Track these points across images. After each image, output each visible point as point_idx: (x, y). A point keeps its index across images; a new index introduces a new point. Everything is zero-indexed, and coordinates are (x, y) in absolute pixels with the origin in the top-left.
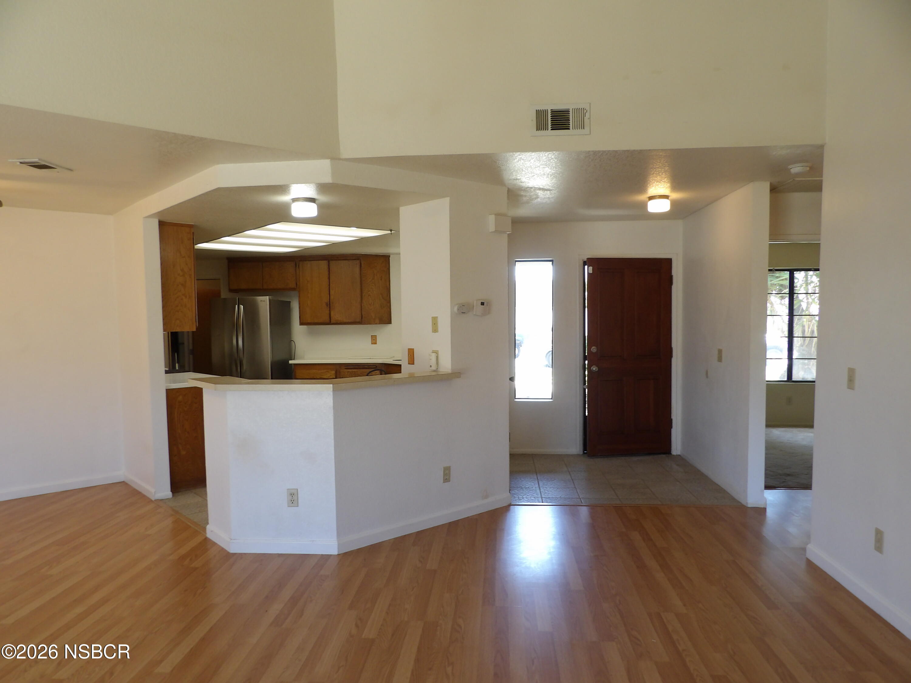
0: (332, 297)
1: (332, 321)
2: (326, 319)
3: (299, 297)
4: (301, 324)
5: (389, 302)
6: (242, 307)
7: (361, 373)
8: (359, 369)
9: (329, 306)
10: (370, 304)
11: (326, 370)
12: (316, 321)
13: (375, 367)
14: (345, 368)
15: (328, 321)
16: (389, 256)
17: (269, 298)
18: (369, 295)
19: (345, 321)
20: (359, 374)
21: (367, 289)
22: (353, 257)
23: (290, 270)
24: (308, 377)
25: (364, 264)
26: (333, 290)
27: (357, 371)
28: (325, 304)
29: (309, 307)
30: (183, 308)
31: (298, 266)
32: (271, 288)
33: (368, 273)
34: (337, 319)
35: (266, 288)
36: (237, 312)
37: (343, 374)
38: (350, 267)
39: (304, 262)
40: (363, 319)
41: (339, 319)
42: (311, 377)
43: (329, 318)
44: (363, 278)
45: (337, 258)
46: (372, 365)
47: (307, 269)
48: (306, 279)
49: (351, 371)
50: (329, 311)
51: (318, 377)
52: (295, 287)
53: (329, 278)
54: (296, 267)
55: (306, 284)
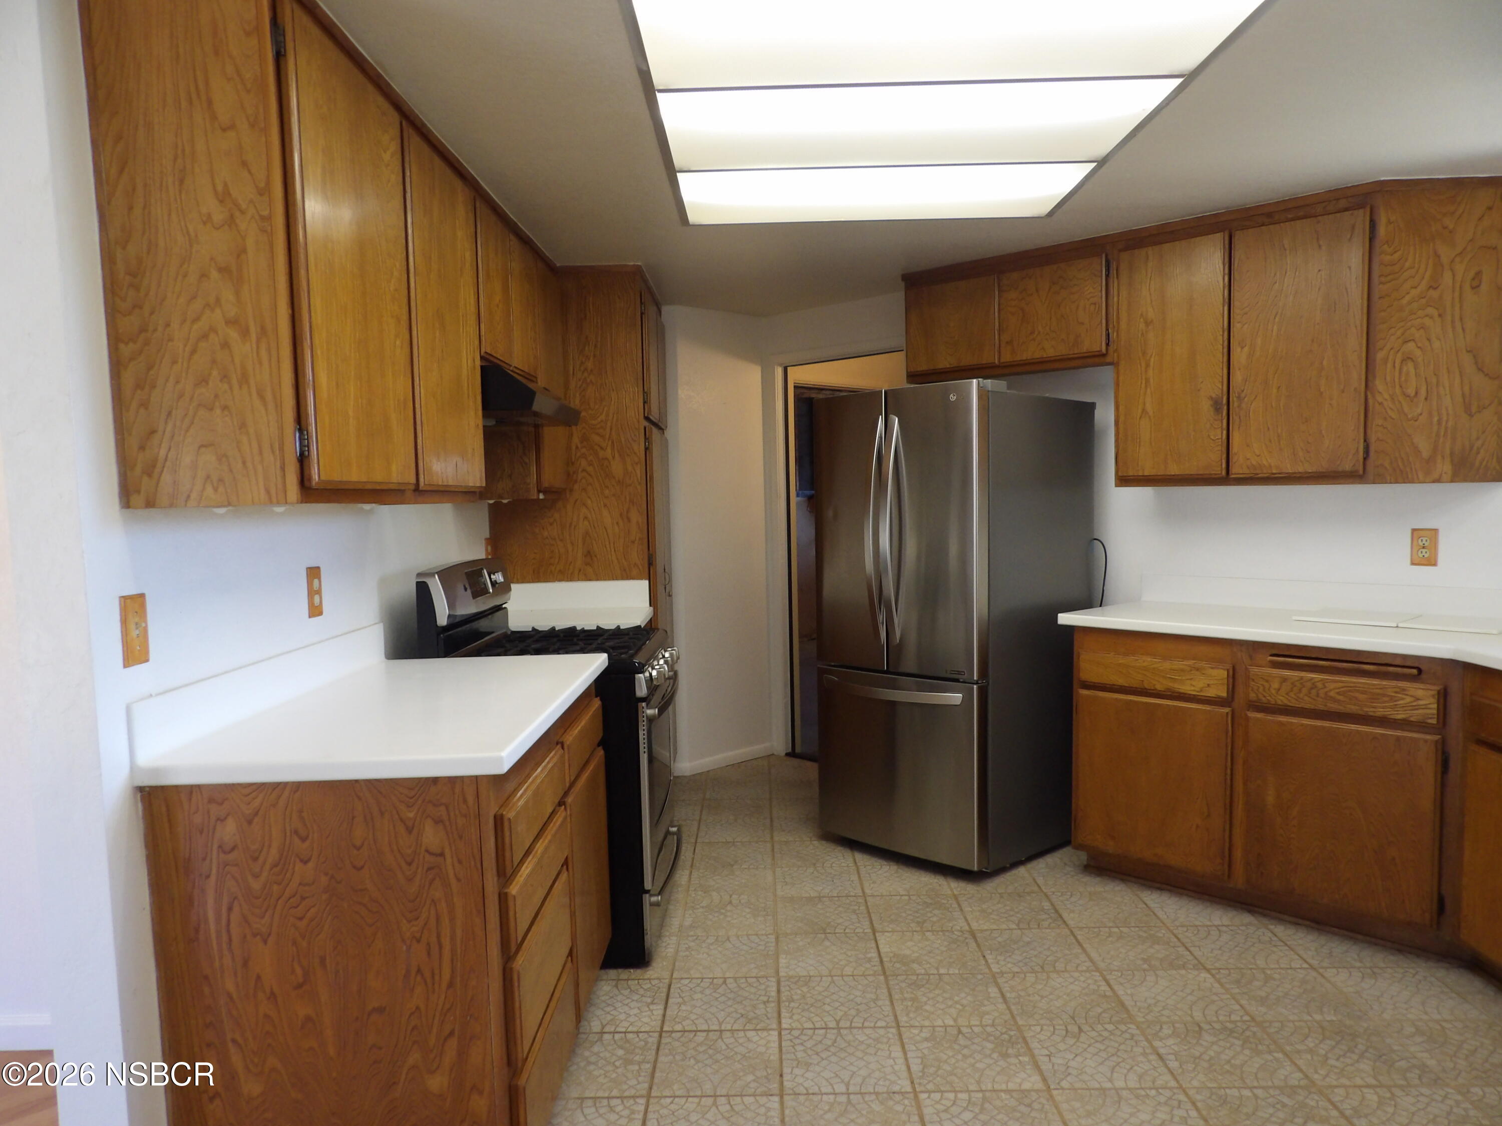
0: (1238, 377)
1: (1236, 470)
2: (1213, 460)
3: (1117, 384)
4: (1122, 480)
6: (895, 421)
7: (1338, 693)
8: (1332, 673)
9: (1225, 413)
10: (1407, 396)
11: (1191, 662)
12: (1176, 470)
13: (1416, 672)
14: (1271, 662)
15: (1219, 470)
17: (979, 387)
18: (1408, 358)
19: (1289, 467)
20: (1332, 694)
21: (1399, 333)
22: (1338, 199)
23: (1086, 289)
24: (1121, 681)
25: (1389, 222)
26: (1242, 348)
27: (1322, 680)
28: (1210, 402)
29: (1150, 417)
30: (231, 388)
31: (1115, 272)
32: (1024, 358)
33: (1407, 265)
34: (1254, 463)
35: (1008, 360)
36: (881, 437)
37: (1261, 688)
38: (1320, 246)
39: (1136, 251)
40: (1370, 462)
41: (1265, 462)
42: (1134, 684)
43: (1224, 456)
44: (1381, 286)
45: (1269, 215)
46: (1398, 662)
47: (1147, 275)
48: (1142, 315)
49: (1297, 679)
50: (1225, 432)
51: (1159, 687)
52: (1101, 351)
53: (1227, 300)
54: (1107, 276)
55: (1142, 334)
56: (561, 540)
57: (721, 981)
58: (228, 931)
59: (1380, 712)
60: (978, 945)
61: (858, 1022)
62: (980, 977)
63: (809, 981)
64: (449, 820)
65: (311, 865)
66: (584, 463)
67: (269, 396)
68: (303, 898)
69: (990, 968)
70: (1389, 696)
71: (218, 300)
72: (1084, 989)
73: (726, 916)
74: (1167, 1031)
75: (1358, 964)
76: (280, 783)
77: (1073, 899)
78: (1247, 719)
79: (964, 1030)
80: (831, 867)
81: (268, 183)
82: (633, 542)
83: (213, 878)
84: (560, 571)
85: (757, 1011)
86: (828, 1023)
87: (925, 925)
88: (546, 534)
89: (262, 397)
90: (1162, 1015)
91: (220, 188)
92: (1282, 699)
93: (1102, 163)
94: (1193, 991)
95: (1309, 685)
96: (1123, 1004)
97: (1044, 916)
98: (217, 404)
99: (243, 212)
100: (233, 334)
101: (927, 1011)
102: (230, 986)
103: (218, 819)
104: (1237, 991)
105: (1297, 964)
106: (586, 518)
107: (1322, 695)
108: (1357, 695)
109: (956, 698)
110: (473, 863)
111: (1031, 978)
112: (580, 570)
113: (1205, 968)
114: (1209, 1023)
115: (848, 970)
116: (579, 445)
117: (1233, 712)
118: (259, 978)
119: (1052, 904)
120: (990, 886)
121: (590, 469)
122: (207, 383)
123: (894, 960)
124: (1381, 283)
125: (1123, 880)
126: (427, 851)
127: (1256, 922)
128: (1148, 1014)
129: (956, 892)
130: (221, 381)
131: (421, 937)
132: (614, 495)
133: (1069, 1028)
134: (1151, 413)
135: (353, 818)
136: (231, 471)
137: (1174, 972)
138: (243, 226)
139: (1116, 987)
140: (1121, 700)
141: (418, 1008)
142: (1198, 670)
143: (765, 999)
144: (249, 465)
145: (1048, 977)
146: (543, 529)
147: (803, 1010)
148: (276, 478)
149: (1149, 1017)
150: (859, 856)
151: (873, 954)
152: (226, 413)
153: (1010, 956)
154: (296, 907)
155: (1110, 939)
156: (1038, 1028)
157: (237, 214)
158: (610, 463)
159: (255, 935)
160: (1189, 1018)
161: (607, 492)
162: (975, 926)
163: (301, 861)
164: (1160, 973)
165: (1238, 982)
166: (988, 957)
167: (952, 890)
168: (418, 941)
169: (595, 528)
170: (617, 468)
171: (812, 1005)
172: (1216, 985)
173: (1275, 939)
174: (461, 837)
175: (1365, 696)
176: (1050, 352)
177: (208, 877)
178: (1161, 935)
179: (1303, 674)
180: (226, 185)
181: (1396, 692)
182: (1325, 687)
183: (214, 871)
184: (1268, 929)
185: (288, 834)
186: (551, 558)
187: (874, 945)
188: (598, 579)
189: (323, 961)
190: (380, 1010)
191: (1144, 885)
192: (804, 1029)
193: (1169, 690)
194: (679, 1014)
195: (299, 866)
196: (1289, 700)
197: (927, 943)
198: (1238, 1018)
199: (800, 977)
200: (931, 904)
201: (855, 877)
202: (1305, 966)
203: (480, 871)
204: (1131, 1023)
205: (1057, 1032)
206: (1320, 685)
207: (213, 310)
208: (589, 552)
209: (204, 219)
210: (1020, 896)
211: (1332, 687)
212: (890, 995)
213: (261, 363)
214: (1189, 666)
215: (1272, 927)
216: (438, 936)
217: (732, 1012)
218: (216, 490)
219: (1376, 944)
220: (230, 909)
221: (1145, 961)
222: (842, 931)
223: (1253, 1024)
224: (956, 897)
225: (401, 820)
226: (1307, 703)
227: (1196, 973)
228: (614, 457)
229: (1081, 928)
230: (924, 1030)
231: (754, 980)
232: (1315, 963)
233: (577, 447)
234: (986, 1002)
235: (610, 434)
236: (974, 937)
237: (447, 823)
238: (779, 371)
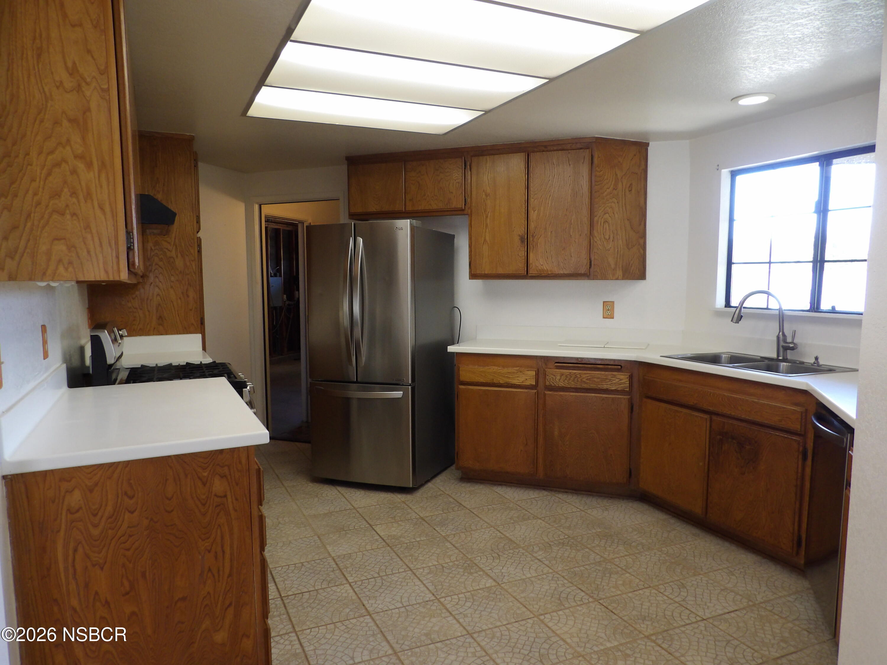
0: (532, 225)
1: (531, 272)
2: (520, 267)
3: (470, 225)
4: (473, 276)
5: (643, 236)
6: (360, 240)
7: (587, 379)
8: (584, 370)
9: (526, 243)
10: (606, 239)
11: (517, 368)
12: (501, 271)
13: (620, 367)
14: (556, 366)
15: (523, 272)
16: (647, 144)
17: (411, 224)
18: (606, 222)
19: (556, 271)
20: (584, 380)
21: (603, 209)
22: (577, 143)
23: (454, 174)
24: (482, 380)
25: (599, 157)
26: (534, 211)
27: (580, 373)
28: (519, 238)
29: (488, 243)
30: (79, 201)
31: (469, 167)
32: (420, 209)
33: (605, 177)
34: (540, 268)
35: (410, 210)
36: (351, 250)
37: (552, 379)
38: (570, 165)
39: (481, 157)
40: (592, 270)
41: (545, 269)
42: (488, 381)
43: (526, 265)
44: (596, 187)
45: (546, 147)
46: (612, 363)
47: (486, 170)
48: (484, 191)
49: (568, 373)
50: (526, 253)
51: (501, 382)
52: (462, 208)
53: (527, 187)
54: (465, 168)
55: (484, 200)
56: (141, 309)
57: (300, 565)
58: (74, 566)
59: (605, 387)
60: (429, 524)
61: (389, 572)
62: (438, 539)
63: (351, 556)
64: (230, 475)
65: (136, 514)
66: (156, 259)
67: (107, 209)
68: (130, 536)
69: (441, 535)
70: (609, 379)
71: (68, 141)
72: (490, 536)
73: (282, 531)
74: (536, 549)
75: (598, 506)
76: (115, 463)
77: (463, 495)
78: (545, 395)
79: (445, 565)
80: (327, 496)
81: (107, 67)
82: (191, 310)
83: (62, 533)
84: (140, 329)
85: (330, 576)
86: (374, 575)
87: (396, 518)
88: (130, 305)
89: (102, 209)
90: (531, 542)
91: (70, 65)
92: (561, 384)
93: (487, 112)
94: (538, 529)
95: (574, 376)
96: (511, 540)
97: (453, 505)
98: (68, 211)
99: (88, 84)
100: (81, 166)
101: (422, 560)
102: (75, 602)
103: (67, 492)
104: (557, 526)
105: (574, 510)
106: (158, 295)
107: (579, 380)
108: (595, 379)
109: (398, 394)
110: (245, 499)
111: (463, 535)
112: (154, 328)
113: (538, 518)
114: (552, 542)
115: (368, 547)
116: (153, 248)
117: (538, 391)
118: (97, 593)
119: (454, 499)
120: (419, 494)
121: (161, 263)
122: (60, 196)
123: (390, 538)
124: (596, 185)
125: (481, 483)
126: (216, 495)
127: (549, 494)
128: (525, 542)
129: (403, 500)
130: (71, 196)
131: (211, 549)
132: (177, 280)
133: (493, 555)
134: (489, 242)
135: (167, 480)
136: (78, 257)
137: (526, 522)
138: (88, 93)
139: (504, 533)
140: (481, 390)
141: (208, 593)
142: (521, 372)
143: (332, 569)
144: (92, 253)
145: (471, 534)
146: (128, 302)
147: (356, 571)
148: (113, 263)
149: (526, 544)
150: (340, 488)
151: (378, 537)
152: (75, 218)
153: (447, 527)
154: (124, 543)
155: (490, 511)
156: (479, 558)
157: (83, 84)
158: (174, 260)
159: (94, 566)
160: (543, 541)
161: (172, 279)
162: (422, 515)
163: (130, 512)
164: (520, 523)
165: (555, 522)
166: (437, 529)
167: (400, 499)
168: (209, 552)
169: (164, 300)
170: (179, 263)
171: (359, 568)
172: (547, 525)
173: (560, 500)
174: (237, 484)
175: (599, 380)
176: (435, 207)
177: (59, 531)
178: (512, 506)
179: (571, 371)
180: (74, 63)
181: (612, 377)
182: (581, 377)
183: (63, 526)
184: (556, 496)
185: (120, 496)
186: (134, 320)
187: (375, 533)
188: (167, 334)
189: (144, 575)
190: (184, 599)
191: (492, 484)
192: (362, 581)
193: (506, 383)
194: (286, 586)
195: (127, 515)
196: (565, 385)
197: (402, 527)
198: (563, 537)
199: (344, 555)
200: (393, 507)
201: (344, 500)
202: (578, 510)
203: (249, 503)
204: (520, 548)
205: (489, 558)
206: (578, 376)
207: (64, 147)
208: (160, 317)
209: (58, 84)
210: (436, 498)
211: (584, 377)
212: (398, 555)
213: (101, 187)
214: (517, 370)
215: (557, 495)
216: (222, 547)
217: (317, 580)
218: (66, 269)
219: (602, 496)
220: (75, 550)
221: (511, 519)
222: (353, 528)
223: (570, 539)
224: (404, 502)
225: (199, 478)
226: (573, 385)
227: (535, 521)
228: (177, 256)
229: (474, 508)
230: (425, 569)
231: (319, 561)
232: (581, 508)
233: (151, 249)
234: (448, 551)
235: (175, 241)
236: (424, 520)
237: (229, 477)
238: (256, 207)
